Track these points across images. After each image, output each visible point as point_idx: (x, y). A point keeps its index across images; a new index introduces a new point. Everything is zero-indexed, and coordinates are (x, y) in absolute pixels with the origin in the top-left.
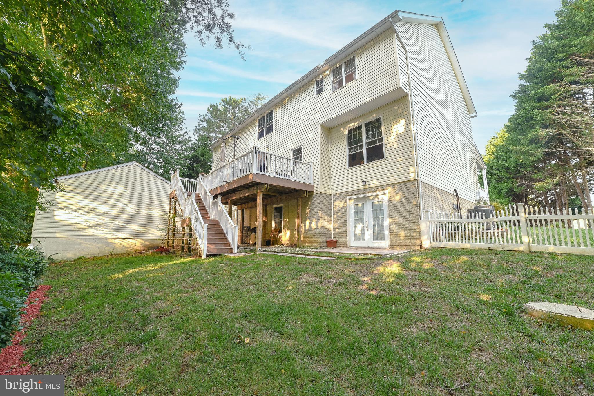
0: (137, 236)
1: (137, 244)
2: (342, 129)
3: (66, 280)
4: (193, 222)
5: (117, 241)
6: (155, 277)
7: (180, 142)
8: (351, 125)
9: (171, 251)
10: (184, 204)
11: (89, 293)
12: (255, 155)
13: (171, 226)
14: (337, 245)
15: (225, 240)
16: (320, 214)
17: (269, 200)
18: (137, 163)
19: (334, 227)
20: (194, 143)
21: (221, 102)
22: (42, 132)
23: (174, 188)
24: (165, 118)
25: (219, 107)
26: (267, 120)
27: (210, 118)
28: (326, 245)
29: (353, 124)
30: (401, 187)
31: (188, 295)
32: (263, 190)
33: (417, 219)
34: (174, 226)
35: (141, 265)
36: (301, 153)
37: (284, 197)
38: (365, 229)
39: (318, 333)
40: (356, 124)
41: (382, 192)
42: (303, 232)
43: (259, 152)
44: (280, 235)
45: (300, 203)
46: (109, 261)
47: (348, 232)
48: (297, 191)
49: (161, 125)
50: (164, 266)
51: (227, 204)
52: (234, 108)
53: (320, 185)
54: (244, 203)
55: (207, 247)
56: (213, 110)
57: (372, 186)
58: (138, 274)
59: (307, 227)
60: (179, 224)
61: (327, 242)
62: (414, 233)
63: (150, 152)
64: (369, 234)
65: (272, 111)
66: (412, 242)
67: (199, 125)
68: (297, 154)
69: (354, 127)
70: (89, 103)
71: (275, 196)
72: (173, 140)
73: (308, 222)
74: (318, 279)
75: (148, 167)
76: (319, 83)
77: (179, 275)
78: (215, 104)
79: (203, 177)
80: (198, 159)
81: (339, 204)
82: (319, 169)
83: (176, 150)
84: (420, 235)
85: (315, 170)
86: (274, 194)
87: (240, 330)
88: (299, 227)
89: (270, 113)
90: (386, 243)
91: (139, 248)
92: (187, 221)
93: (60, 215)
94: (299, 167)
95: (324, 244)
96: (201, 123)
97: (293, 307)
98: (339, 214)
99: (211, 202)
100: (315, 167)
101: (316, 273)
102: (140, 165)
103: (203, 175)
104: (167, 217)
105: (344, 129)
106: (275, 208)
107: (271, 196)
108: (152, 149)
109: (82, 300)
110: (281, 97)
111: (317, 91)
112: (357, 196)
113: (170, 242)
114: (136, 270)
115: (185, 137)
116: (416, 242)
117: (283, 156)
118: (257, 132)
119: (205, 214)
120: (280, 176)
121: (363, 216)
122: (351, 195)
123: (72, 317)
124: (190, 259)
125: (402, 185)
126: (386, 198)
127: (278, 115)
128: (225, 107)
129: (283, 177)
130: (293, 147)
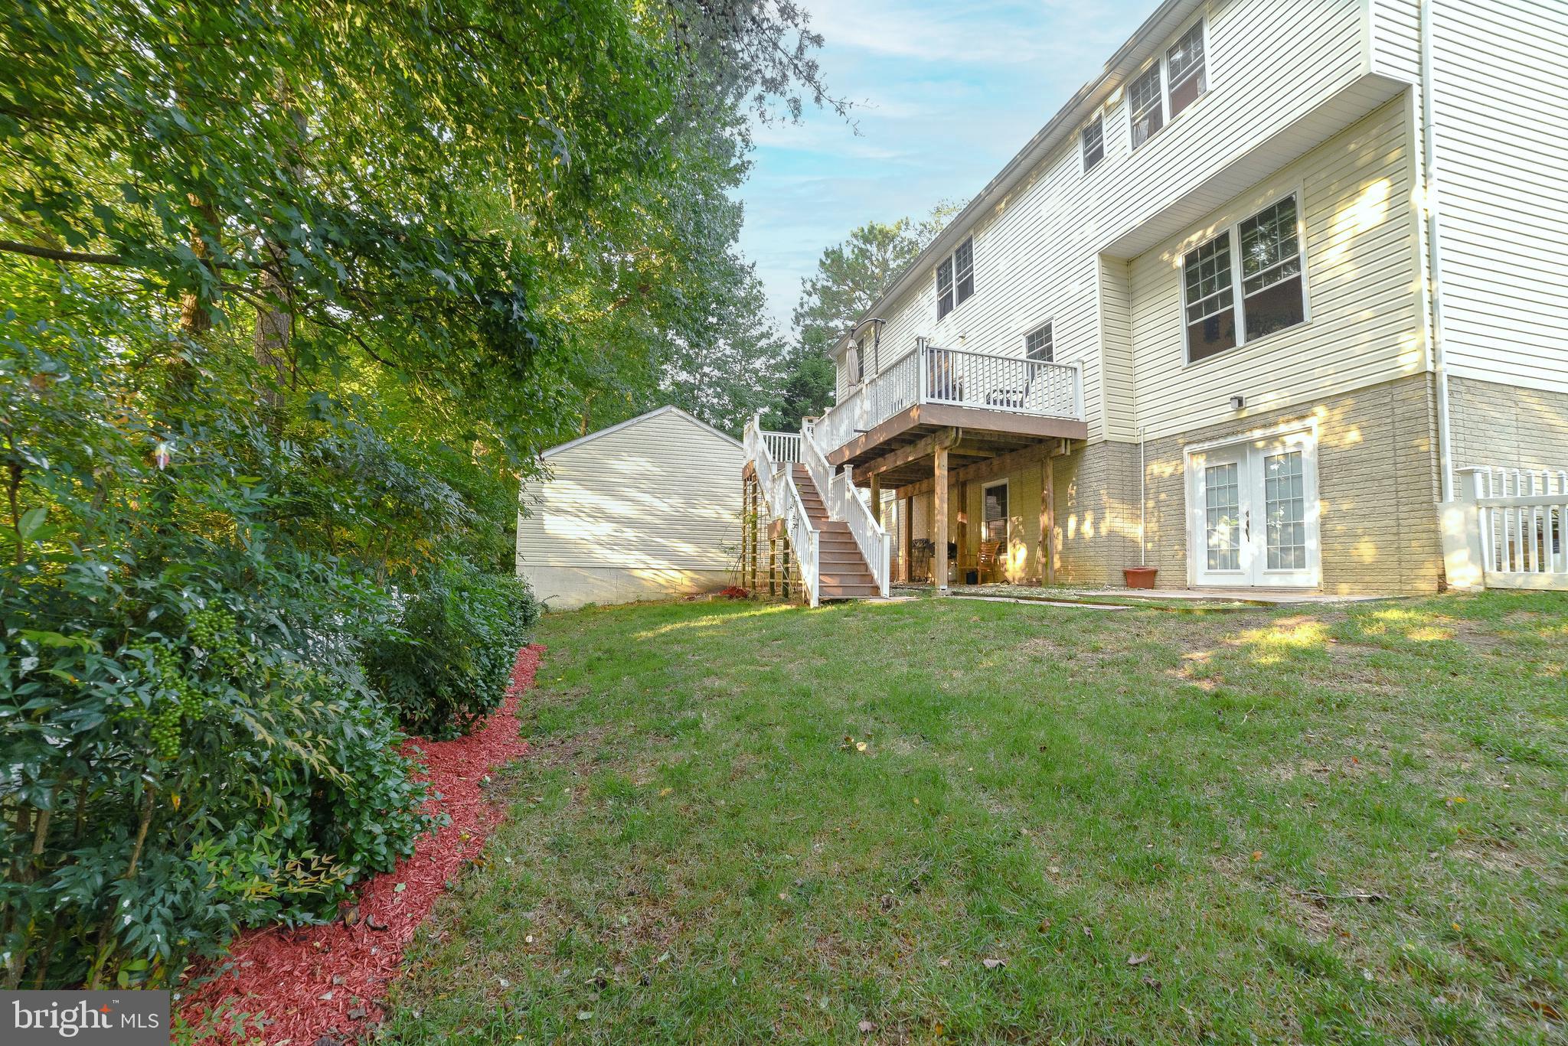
0: (683, 563)
1: (683, 581)
2: (1166, 256)
3: (566, 639)
4: (790, 525)
5: (647, 574)
6: (713, 637)
7: (762, 352)
8: (1194, 238)
9: (750, 595)
10: (772, 489)
11: (599, 659)
12: (923, 359)
13: (749, 540)
14: (1157, 583)
15: (863, 568)
16: (1105, 498)
17: (972, 469)
18: (674, 410)
19: (1146, 532)
20: (795, 348)
21: (850, 238)
22: (514, 366)
23: (750, 457)
24: (722, 302)
25: (847, 253)
26: (958, 265)
27: (825, 283)
28: (1122, 582)
29: (1200, 233)
30: (1366, 404)
31: (768, 669)
32: (947, 443)
33: (1426, 499)
34: (755, 540)
35: (689, 618)
36: (1049, 339)
37: (1008, 458)
38: (1243, 536)
39: (1018, 749)
40: (1211, 233)
41: (1296, 425)
42: (1060, 547)
43: (932, 351)
44: (1002, 557)
45: (1050, 471)
46: (633, 611)
47: (1188, 547)
48: (1040, 440)
49: (714, 320)
50: (729, 621)
51: (867, 485)
52: (882, 246)
53: (1103, 422)
54: (912, 482)
55: (821, 581)
56: (833, 262)
57: (1262, 409)
58: (681, 631)
59: (1071, 534)
60: (762, 536)
61: (1126, 574)
62: (1414, 543)
63: (701, 381)
64: (1253, 549)
65: (970, 240)
66: (1405, 572)
67: (802, 305)
68: (1040, 343)
69: (1204, 242)
70: (580, 296)
71: (985, 459)
72: (748, 348)
73: (1072, 521)
74: (1063, 650)
75: (700, 417)
76: (1092, 134)
77: (756, 635)
78: (836, 248)
79: (811, 425)
80: (805, 385)
81: (1161, 468)
82: (1100, 376)
83: (756, 372)
84: (1437, 548)
85: (1087, 381)
86: (982, 454)
87: (853, 731)
88: (1047, 534)
89: (964, 246)
90: (1310, 576)
91: (687, 590)
92: (779, 527)
93: (553, 525)
94: (1047, 378)
95: (1118, 577)
96: (806, 297)
97: (980, 700)
98: (1163, 496)
99: (830, 481)
100: (1087, 373)
101: (1062, 638)
102: (681, 413)
103: (810, 421)
104: (739, 521)
105: (1173, 254)
106: (990, 492)
107: (975, 460)
108: (705, 375)
109: (590, 668)
110: (989, 199)
111: (1086, 160)
112: (1215, 444)
113: (748, 577)
114: (678, 625)
115: (772, 340)
116: (1422, 572)
117: (1002, 355)
118: (936, 300)
119: (816, 509)
120: (998, 407)
121: (1235, 498)
122: (1199, 441)
123: (574, 691)
124: (784, 607)
125: (1368, 396)
126: (1310, 443)
127: (984, 247)
128: (861, 250)
129: (1005, 408)
130: (1030, 325)
